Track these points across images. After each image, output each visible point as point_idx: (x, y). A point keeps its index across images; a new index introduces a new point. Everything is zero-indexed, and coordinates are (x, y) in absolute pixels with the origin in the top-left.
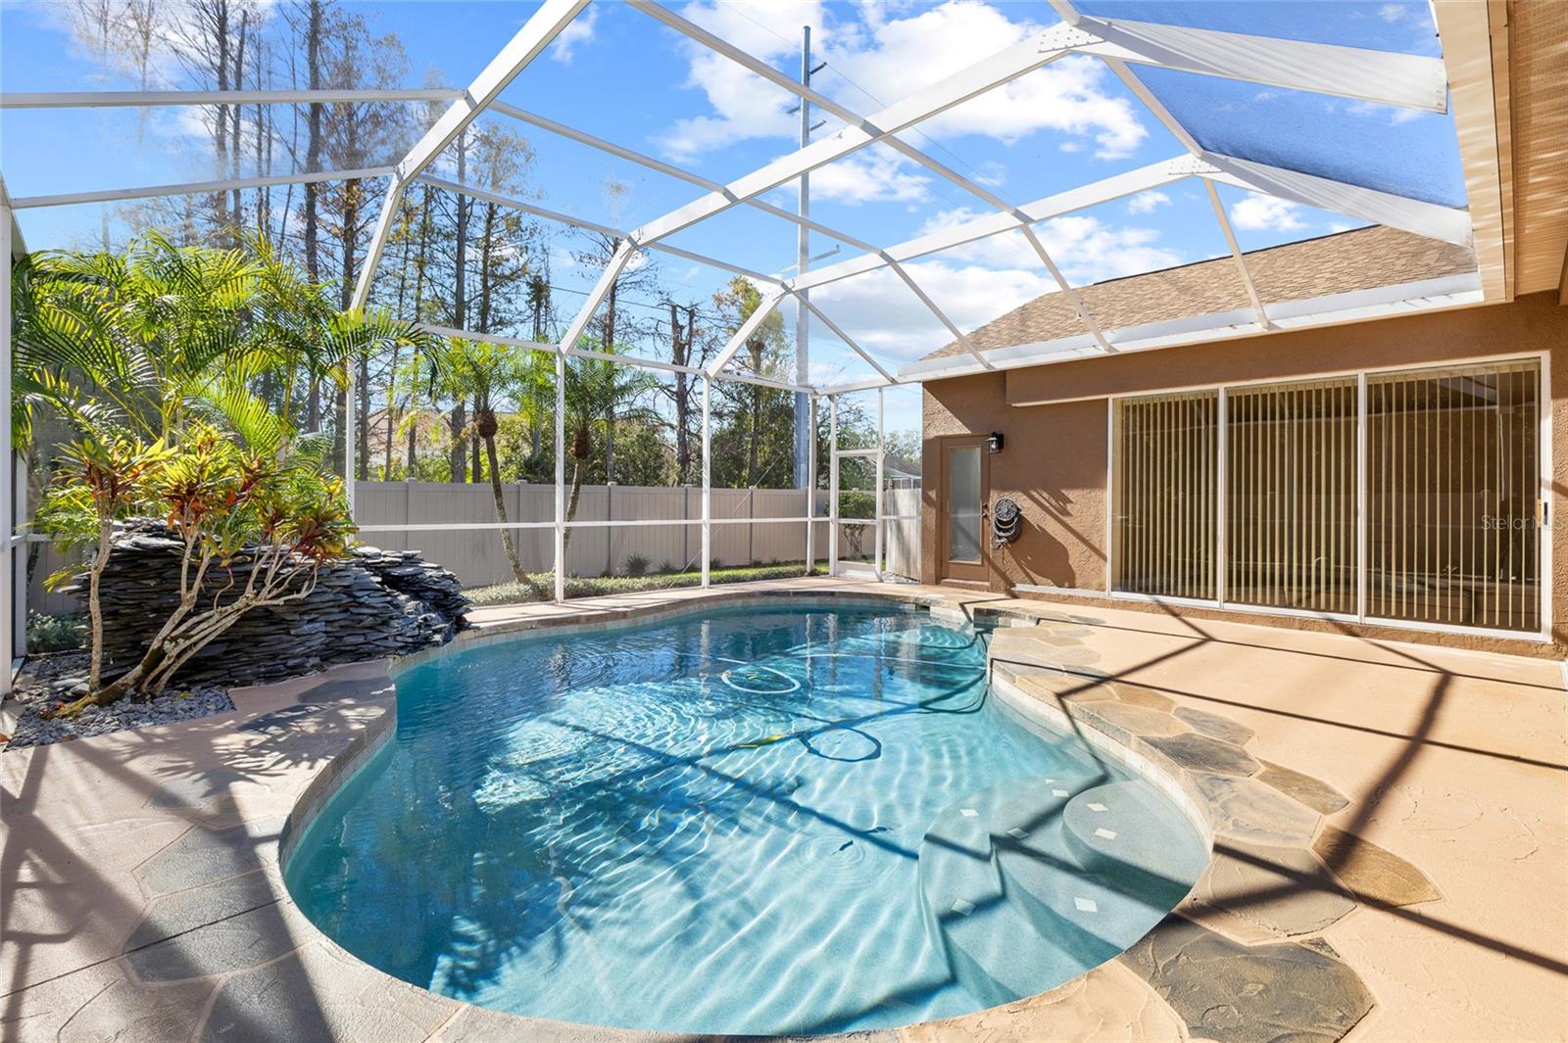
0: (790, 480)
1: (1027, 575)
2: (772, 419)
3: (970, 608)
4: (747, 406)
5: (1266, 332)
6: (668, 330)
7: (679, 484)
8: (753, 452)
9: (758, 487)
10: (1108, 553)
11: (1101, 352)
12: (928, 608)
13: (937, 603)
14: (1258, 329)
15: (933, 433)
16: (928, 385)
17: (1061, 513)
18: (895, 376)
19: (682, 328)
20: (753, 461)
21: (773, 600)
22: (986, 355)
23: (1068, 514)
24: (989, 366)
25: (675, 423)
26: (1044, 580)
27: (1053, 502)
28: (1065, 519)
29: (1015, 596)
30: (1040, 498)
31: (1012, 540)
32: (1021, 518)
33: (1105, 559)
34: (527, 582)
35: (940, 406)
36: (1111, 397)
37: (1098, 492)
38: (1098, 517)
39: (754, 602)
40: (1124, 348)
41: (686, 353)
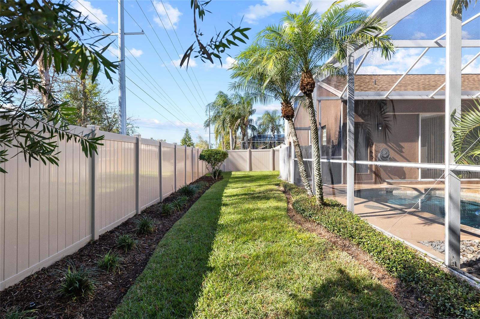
1: (389, 176)
23: (403, 152)
26: (396, 177)
27: (398, 148)
28: (402, 154)
30: (391, 145)
37: (413, 144)
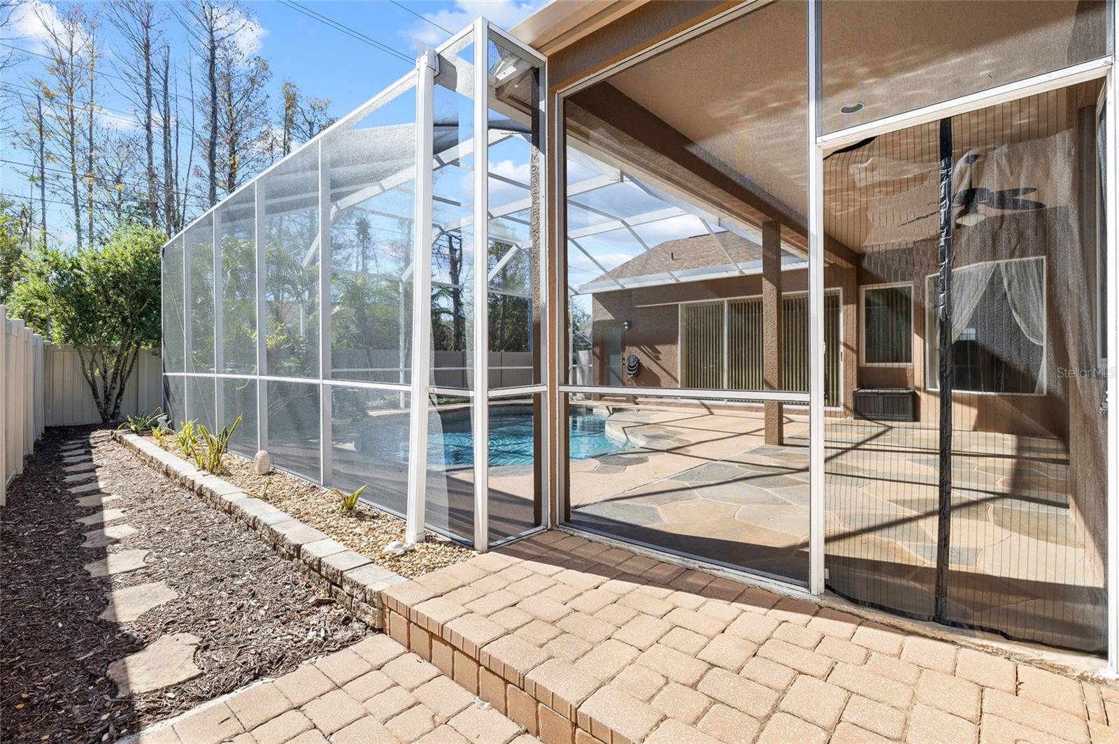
0: (526, 346)
2: (515, 308)
3: (611, 408)
4: (498, 300)
5: (740, 275)
6: (447, 251)
7: (455, 350)
8: (502, 329)
9: (505, 350)
10: (679, 379)
11: (673, 282)
12: (592, 410)
13: (596, 407)
14: (736, 274)
15: (597, 319)
16: (594, 295)
17: (656, 359)
18: (577, 290)
19: (456, 250)
20: (502, 335)
21: (513, 408)
22: (621, 281)
23: (659, 359)
24: (623, 287)
25: (452, 311)
27: (653, 353)
28: (658, 362)
29: (637, 404)
30: (646, 351)
31: (636, 375)
32: (640, 364)
33: (677, 382)
34: (385, 399)
35: (601, 306)
36: (680, 303)
38: (675, 362)
39: (503, 409)
40: (683, 280)
41: (458, 266)
